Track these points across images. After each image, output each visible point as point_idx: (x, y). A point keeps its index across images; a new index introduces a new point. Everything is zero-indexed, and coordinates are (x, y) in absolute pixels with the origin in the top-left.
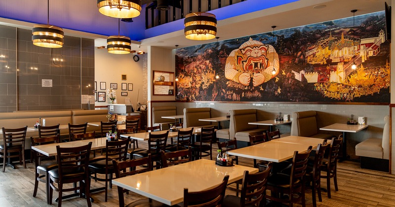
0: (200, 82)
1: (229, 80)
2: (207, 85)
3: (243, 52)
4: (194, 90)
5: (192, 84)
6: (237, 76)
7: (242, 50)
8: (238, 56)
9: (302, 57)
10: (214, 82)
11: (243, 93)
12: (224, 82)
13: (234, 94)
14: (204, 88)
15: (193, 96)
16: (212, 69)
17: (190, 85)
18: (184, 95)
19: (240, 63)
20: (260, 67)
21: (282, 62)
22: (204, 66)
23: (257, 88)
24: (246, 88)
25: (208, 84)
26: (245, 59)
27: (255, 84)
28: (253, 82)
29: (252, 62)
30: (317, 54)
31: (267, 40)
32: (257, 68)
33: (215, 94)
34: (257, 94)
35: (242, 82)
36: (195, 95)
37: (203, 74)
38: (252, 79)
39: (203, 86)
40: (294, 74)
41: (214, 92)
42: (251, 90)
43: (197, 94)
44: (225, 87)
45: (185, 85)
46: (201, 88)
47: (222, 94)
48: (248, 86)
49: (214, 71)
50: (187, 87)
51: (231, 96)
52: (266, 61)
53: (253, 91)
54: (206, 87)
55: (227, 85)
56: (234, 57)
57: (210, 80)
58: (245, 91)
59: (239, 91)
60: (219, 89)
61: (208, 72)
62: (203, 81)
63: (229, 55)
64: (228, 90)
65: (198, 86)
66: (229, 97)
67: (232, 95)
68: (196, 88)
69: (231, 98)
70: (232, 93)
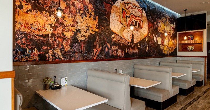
0: (74, 29)
1: (114, 33)
2: (85, 34)
3: (127, 7)
4: (60, 40)
5: (55, 28)
6: (122, 30)
7: (126, 4)
8: (123, 9)
9: (156, 26)
10: (96, 32)
11: (127, 49)
12: (109, 34)
13: (119, 50)
14: (80, 39)
15: (58, 51)
16: (93, 13)
17: (49, 31)
18: (32, 50)
19: (124, 17)
20: (138, 27)
21: (149, 26)
22: (80, 5)
23: (136, 45)
24: (129, 44)
25: (87, 34)
26: (128, 15)
27: (136, 41)
28: (134, 39)
29: (133, 19)
30: (161, 26)
31: (142, 4)
32: (136, 27)
33: (97, 50)
34: (136, 50)
35: (126, 38)
36: (62, 50)
37: (78, 17)
38: (133, 35)
39: (79, 35)
40: (153, 36)
41: (96, 46)
42: (132, 46)
43: (67, 48)
44: (110, 41)
45: (34, 27)
46: (74, 39)
47: (107, 49)
48: (130, 43)
49: (97, 18)
50: (40, 33)
51: (115, 52)
52: (141, 22)
53: (133, 48)
54: (84, 38)
55: (112, 39)
56: (119, 8)
57: (91, 29)
58: (129, 47)
59: (123, 47)
60: (102, 43)
61: (88, 15)
62: (79, 28)
63: (114, 3)
64: (113, 45)
65: (68, 35)
66: (114, 53)
67: (117, 51)
68: (64, 38)
69: (116, 54)
70: (117, 48)
